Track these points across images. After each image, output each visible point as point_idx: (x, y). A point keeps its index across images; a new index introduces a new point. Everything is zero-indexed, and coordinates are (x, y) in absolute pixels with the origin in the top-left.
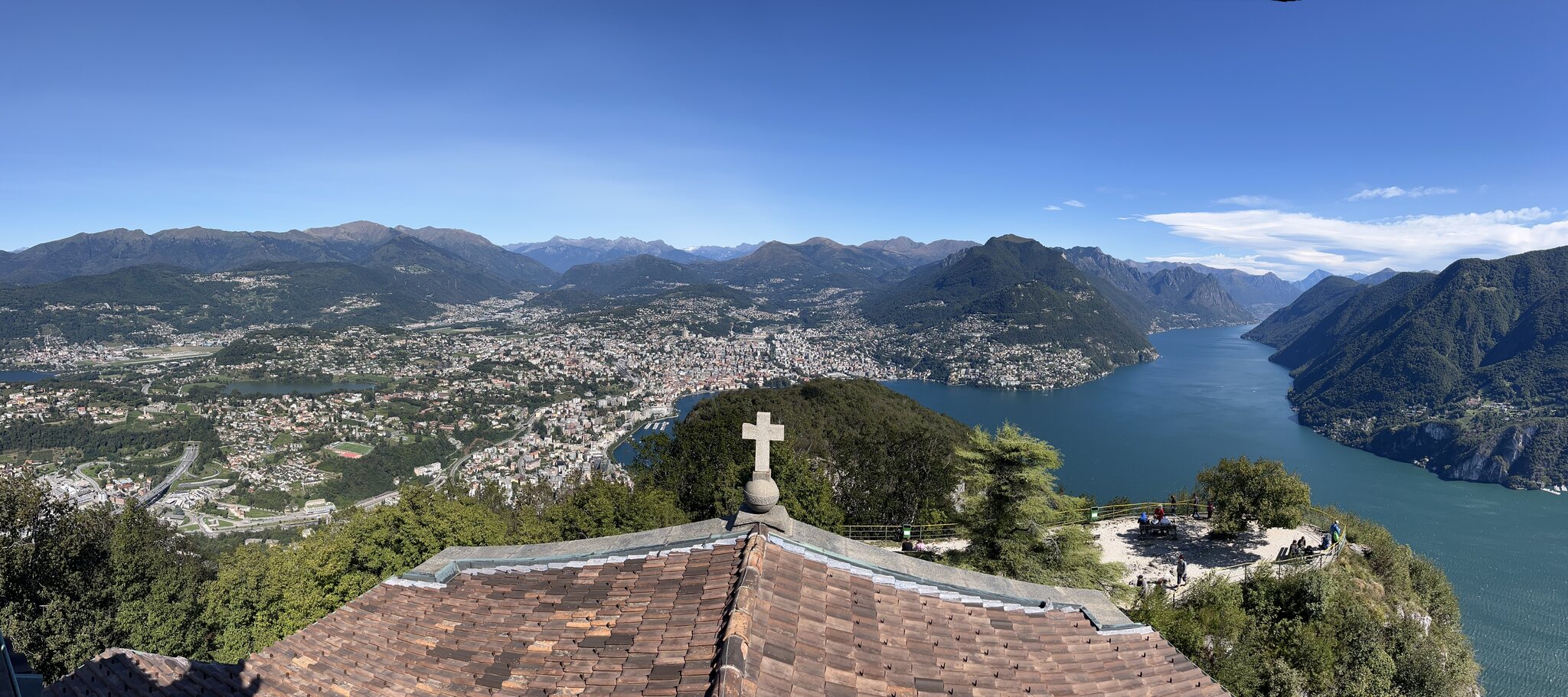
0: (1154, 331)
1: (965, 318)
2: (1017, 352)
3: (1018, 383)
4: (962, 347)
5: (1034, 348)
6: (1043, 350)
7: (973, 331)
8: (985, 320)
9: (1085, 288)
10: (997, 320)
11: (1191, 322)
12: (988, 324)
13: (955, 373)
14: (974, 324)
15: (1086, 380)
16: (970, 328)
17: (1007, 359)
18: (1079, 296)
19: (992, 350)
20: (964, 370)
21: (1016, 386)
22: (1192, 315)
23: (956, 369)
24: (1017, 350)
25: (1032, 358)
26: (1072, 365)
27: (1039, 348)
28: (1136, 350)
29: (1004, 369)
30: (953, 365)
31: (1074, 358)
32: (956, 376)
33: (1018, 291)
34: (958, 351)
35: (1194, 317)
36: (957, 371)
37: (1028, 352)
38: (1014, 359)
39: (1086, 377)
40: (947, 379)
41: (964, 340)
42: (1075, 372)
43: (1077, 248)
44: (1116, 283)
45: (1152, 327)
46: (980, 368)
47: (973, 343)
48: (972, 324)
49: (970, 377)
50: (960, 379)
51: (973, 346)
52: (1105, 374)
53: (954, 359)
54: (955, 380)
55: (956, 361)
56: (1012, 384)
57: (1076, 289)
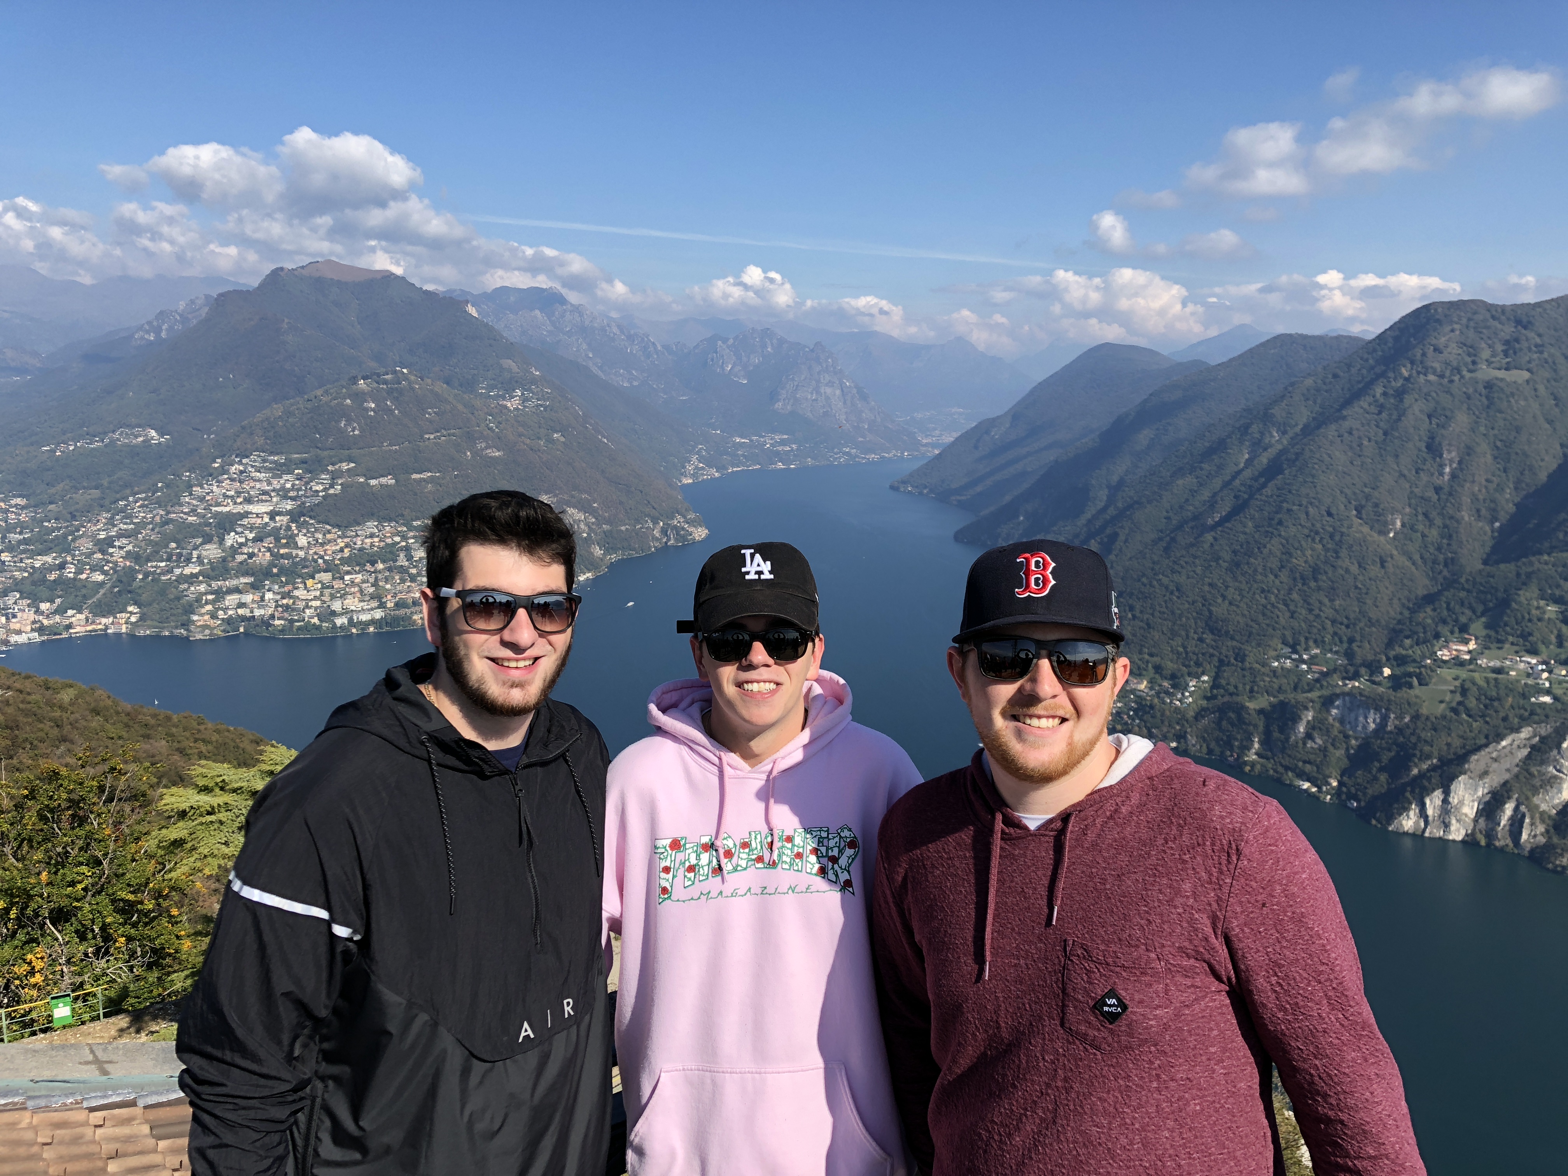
1: (223, 469)
2: (368, 542)
3: (378, 614)
4: (222, 541)
7: (247, 500)
8: (279, 470)
9: (524, 383)
10: (310, 467)
11: (777, 453)
12: (288, 481)
13: (209, 607)
14: (249, 482)
16: (238, 493)
17: (344, 561)
18: (512, 404)
19: (302, 541)
20: (231, 598)
21: (374, 622)
22: (777, 438)
23: (210, 596)
24: (369, 536)
28: (654, 520)
29: (337, 584)
30: (202, 587)
32: (214, 616)
33: (358, 397)
34: (212, 552)
35: (783, 443)
37: (397, 539)
38: (362, 560)
40: (189, 625)
41: (224, 523)
43: (503, 292)
44: (600, 368)
45: (690, 468)
46: (276, 587)
47: (251, 529)
48: (241, 482)
49: (252, 612)
50: (223, 619)
51: (251, 536)
52: (587, 579)
53: (200, 573)
54: (212, 623)
55: (209, 577)
56: (363, 617)
57: (506, 384)
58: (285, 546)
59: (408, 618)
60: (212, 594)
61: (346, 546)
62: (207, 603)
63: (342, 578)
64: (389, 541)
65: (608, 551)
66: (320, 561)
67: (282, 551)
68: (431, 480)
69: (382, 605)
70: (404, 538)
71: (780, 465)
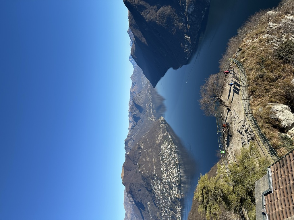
0: (153, 119)
1: (154, 192)
2: (165, 170)
3: (176, 168)
4: (165, 193)
5: (162, 163)
6: (162, 159)
7: (158, 189)
8: (153, 184)
9: (139, 145)
10: (153, 179)
11: (149, 106)
12: (155, 182)
18: (142, 147)
19: (164, 180)
20: (174, 192)
21: (177, 169)
24: (164, 170)
25: (166, 164)
26: (167, 148)
27: (162, 161)
29: (171, 175)
31: (164, 147)
33: (142, 170)
34: (166, 195)
35: (147, 105)
36: (175, 195)
37: (164, 165)
38: (167, 171)
39: (171, 142)
40: (178, 199)
41: (162, 192)
42: (170, 146)
43: (125, 148)
44: (137, 133)
46: (172, 185)
47: (163, 188)
48: (155, 190)
51: (164, 188)
53: (170, 196)
54: (178, 195)
56: (177, 171)
57: (139, 148)
58: (165, 183)
61: (165, 173)
65: (165, 132)
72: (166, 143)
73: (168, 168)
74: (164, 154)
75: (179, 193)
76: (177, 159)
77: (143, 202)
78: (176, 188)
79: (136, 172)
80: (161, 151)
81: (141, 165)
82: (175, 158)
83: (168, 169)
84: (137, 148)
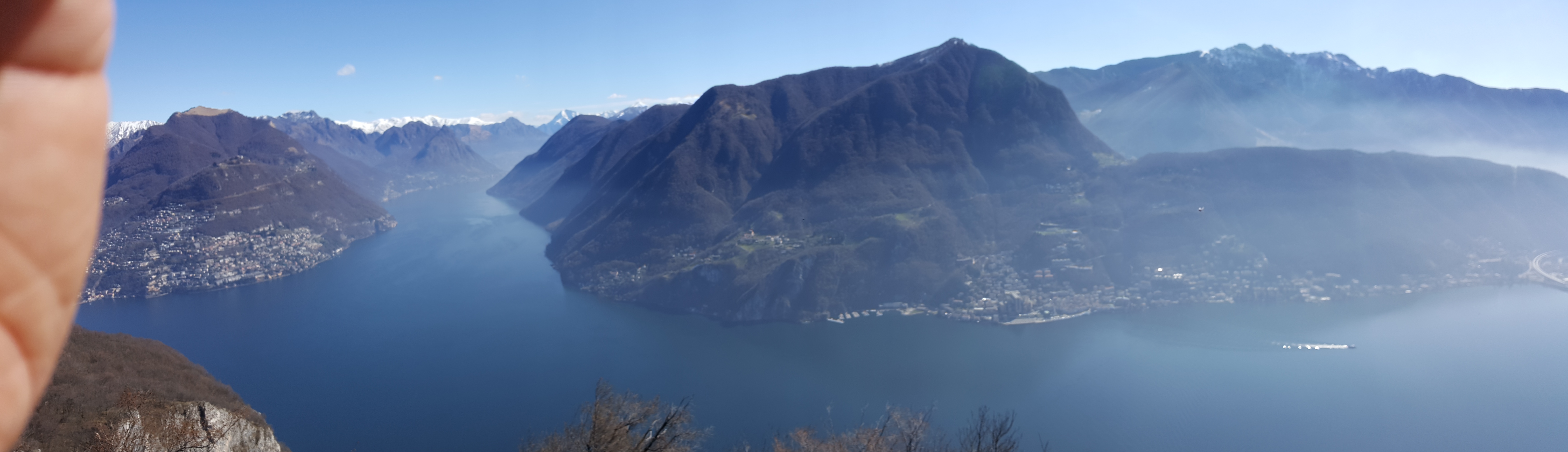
1: (156, 214)
2: (231, 242)
3: (238, 278)
5: (250, 234)
7: (169, 227)
8: (183, 211)
9: (301, 158)
10: (199, 209)
12: (188, 216)
13: (153, 282)
14: (169, 218)
15: (319, 260)
16: (164, 224)
18: (297, 168)
19: (197, 245)
20: (164, 276)
21: (236, 282)
23: (154, 277)
24: (231, 239)
25: (250, 245)
26: (301, 245)
27: (258, 233)
28: (370, 219)
30: (150, 272)
31: (302, 237)
32: (156, 285)
34: (154, 254)
37: (245, 240)
39: (319, 257)
40: (144, 291)
41: (158, 240)
42: (306, 253)
45: (386, 192)
46: (186, 269)
47: (172, 241)
48: (165, 218)
49: (175, 282)
50: (161, 287)
51: (172, 244)
52: (340, 251)
53: (148, 265)
54: (155, 289)
55: (152, 267)
56: (230, 280)
57: (293, 159)
58: (190, 248)
59: (253, 279)
60: (154, 274)
61: (219, 246)
62: (152, 280)
63: (219, 261)
64: (241, 241)
65: (349, 237)
66: (207, 254)
67: (188, 251)
68: (259, 209)
69: (240, 273)
70: (249, 239)
71: (431, 187)
72: (315, 244)
73: (238, 254)
74: (279, 237)
75: (161, 293)
76: (266, 277)
77: (121, 183)
78: (178, 283)
79: (215, 155)
80: (287, 226)
81: (240, 168)
82: (271, 273)
83: (235, 253)
84: (293, 153)
